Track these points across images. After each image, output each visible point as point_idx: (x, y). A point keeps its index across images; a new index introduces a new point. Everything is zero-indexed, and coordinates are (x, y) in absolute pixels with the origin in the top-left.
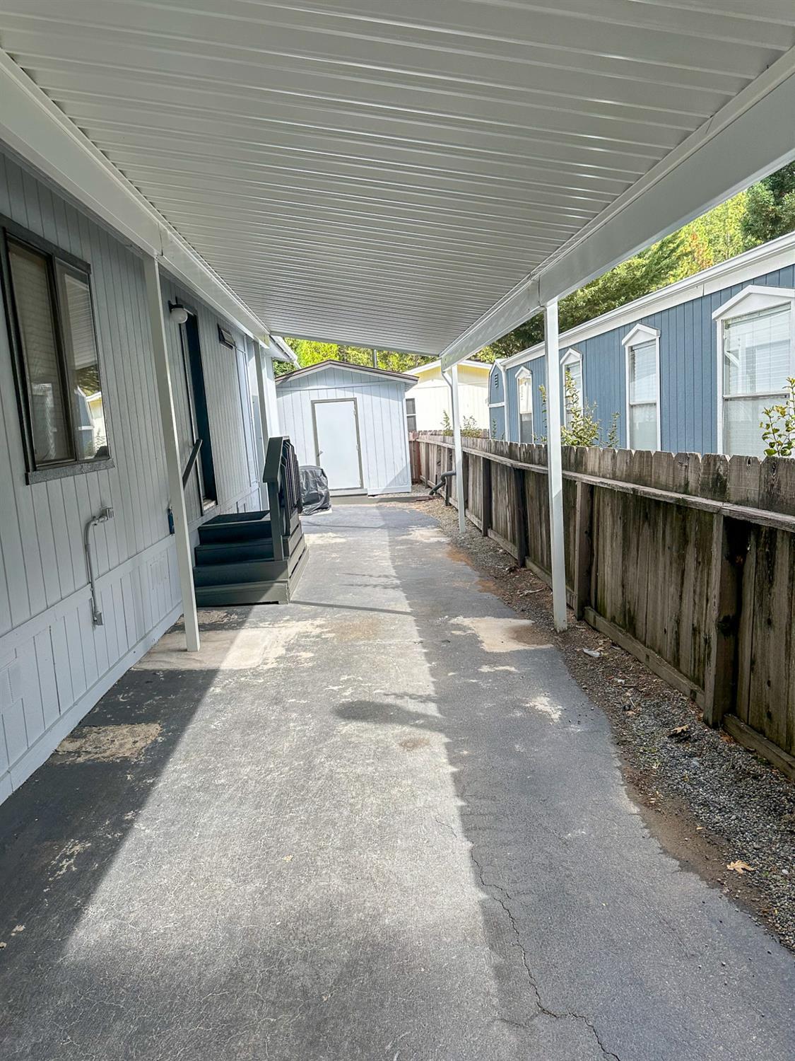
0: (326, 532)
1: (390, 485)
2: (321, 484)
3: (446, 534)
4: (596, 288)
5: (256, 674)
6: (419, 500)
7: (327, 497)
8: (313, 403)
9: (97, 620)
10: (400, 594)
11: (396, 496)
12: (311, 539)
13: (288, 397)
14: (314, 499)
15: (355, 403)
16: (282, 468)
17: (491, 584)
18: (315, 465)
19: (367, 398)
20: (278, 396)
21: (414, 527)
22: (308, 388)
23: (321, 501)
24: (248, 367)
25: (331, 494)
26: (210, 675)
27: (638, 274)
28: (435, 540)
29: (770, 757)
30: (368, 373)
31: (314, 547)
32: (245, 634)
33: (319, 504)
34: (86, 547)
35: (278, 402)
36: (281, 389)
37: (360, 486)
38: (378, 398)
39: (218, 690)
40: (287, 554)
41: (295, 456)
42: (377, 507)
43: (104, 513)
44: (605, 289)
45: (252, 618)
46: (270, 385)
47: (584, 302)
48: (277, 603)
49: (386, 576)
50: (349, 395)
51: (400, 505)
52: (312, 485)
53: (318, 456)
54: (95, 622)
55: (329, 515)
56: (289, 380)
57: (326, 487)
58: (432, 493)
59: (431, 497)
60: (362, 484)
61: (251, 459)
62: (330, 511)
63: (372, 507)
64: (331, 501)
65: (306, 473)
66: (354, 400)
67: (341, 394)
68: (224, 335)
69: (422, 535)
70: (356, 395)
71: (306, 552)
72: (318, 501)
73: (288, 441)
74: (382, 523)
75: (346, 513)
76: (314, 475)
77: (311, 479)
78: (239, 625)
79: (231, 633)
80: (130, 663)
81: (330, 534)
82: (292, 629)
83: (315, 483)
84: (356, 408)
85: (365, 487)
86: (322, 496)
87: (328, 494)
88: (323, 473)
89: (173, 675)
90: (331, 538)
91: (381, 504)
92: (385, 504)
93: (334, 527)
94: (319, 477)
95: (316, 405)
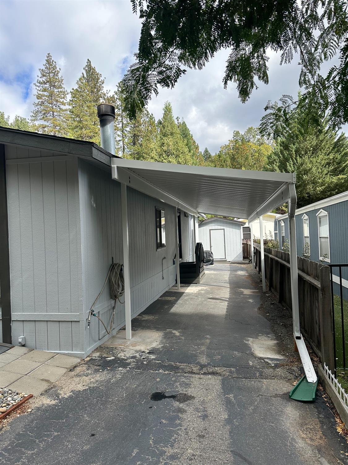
0: (211, 270)
1: (235, 258)
2: (211, 256)
3: (248, 273)
4: (324, 187)
5: (192, 293)
6: (245, 264)
7: (213, 261)
8: (210, 230)
9: (163, 278)
10: (228, 284)
11: (237, 262)
12: (206, 272)
13: (202, 228)
14: (208, 261)
15: (224, 230)
16: (199, 251)
17: (254, 284)
18: (210, 250)
19: (228, 229)
20: (199, 228)
21: (239, 271)
22: (209, 225)
23: (211, 262)
24: (191, 222)
25: (214, 260)
26: (183, 293)
27: (343, 181)
28: (244, 274)
29: (284, 305)
30: (229, 221)
31: (207, 274)
32: (189, 288)
33: (210, 263)
34: (162, 264)
35: (199, 230)
36: (200, 226)
37: (225, 258)
38: (232, 229)
39: (185, 295)
40: (199, 272)
41: (203, 247)
42: (230, 265)
43: (165, 258)
44: (329, 187)
45: (191, 286)
46: (197, 225)
47: (320, 192)
48: (197, 284)
49: (226, 281)
50: (222, 228)
51: (238, 265)
52: (208, 257)
53: (211, 247)
54: (163, 279)
55: (213, 266)
56: (203, 223)
57: (213, 257)
58: (249, 262)
59: (249, 263)
60: (225, 257)
61: (190, 248)
62: (214, 265)
63: (228, 265)
64: (214, 262)
65: (206, 253)
66: (224, 229)
67: (219, 227)
68: (186, 215)
69: (240, 273)
70: (224, 228)
71: (204, 274)
72: (210, 262)
73: (201, 244)
74: (229, 269)
75: (219, 266)
76: (209, 253)
77: (208, 255)
78: (188, 287)
79: (186, 288)
80: (167, 290)
81: (212, 271)
82: (200, 288)
83: (209, 256)
84: (224, 232)
85: (226, 258)
86: (211, 260)
87: (213, 259)
88: (212, 253)
89: (175, 292)
90: (212, 272)
91: (231, 264)
92: (233, 264)
93: (214, 269)
94: (210, 254)
95: (211, 231)
